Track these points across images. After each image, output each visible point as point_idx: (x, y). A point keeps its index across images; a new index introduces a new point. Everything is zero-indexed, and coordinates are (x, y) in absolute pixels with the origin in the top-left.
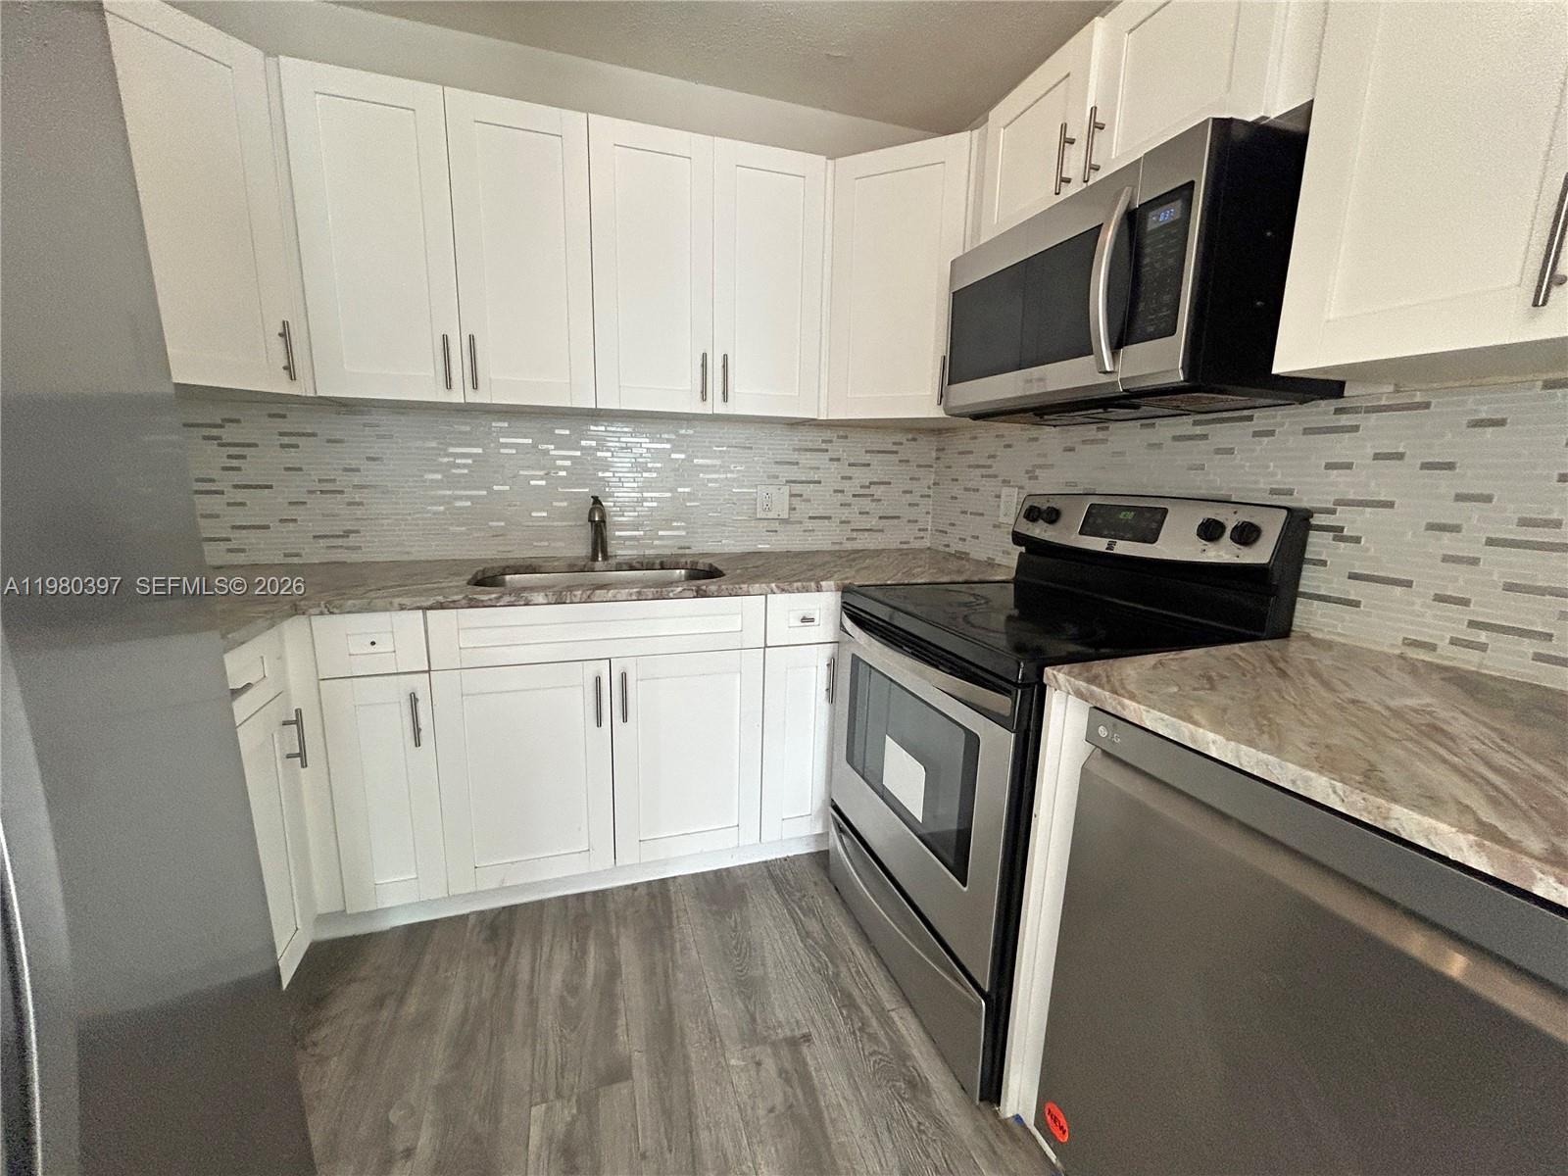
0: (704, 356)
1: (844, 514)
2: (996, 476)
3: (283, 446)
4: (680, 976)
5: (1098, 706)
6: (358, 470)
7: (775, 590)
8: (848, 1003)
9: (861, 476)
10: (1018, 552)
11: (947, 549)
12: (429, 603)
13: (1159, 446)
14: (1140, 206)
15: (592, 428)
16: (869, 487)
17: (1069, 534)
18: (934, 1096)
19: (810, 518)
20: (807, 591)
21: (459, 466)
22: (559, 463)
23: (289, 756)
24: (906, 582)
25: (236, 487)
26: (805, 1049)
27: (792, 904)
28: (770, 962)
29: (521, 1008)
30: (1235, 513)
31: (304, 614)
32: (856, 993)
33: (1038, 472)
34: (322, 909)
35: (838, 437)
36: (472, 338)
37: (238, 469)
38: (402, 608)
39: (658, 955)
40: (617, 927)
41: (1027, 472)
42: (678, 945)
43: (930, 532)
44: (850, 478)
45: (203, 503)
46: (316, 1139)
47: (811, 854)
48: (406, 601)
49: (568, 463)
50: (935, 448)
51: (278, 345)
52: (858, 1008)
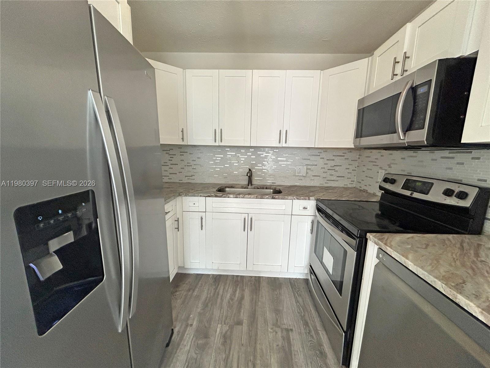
0: (280, 131)
1: (324, 175)
2: (378, 166)
3: (181, 155)
4: (259, 303)
5: (380, 247)
6: (195, 161)
7: (295, 198)
8: (306, 324)
9: (332, 163)
10: (381, 193)
11: (360, 188)
12: (207, 195)
13: (436, 160)
14: (415, 86)
15: (251, 150)
16: (333, 167)
17: (397, 188)
18: (328, 359)
19: (313, 176)
20: (305, 200)
21: (217, 160)
22: (241, 159)
23: (176, 228)
24: (339, 199)
25: (171, 164)
26: (290, 333)
27: (295, 292)
28: (285, 306)
29: (219, 300)
30: (459, 187)
31: (181, 196)
32: (309, 322)
33: (392, 165)
34: (179, 266)
35: (324, 151)
36: (221, 130)
37: (172, 160)
38: (201, 196)
39: (255, 297)
40: (245, 286)
41: (388, 165)
42: (260, 295)
43: (355, 182)
44: (327, 164)
45: (164, 168)
46: (174, 315)
47: (304, 279)
48: (201, 194)
49: (244, 159)
50: (358, 155)
51: (181, 133)
52: (308, 326)
